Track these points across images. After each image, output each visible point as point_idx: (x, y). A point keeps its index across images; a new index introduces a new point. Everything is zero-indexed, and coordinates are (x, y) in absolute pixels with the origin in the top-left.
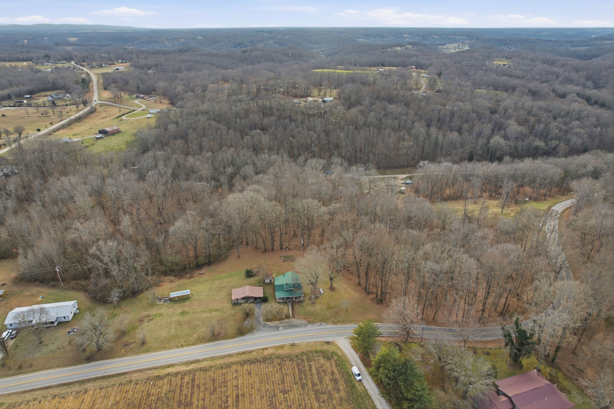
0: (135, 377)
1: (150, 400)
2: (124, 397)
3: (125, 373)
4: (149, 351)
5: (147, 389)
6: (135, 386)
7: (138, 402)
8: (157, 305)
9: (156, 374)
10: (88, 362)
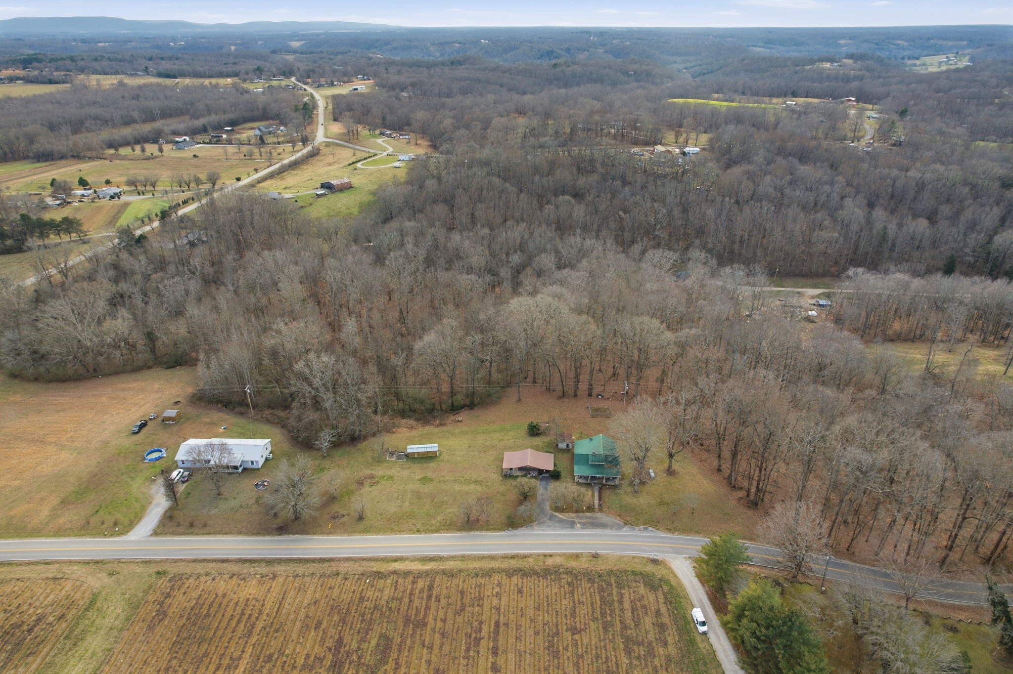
0: (344, 567)
1: (364, 606)
2: (327, 596)
3: (331, 560)
4: (368, 532)
5: (360, 589)
6: (343, 582)
7: (346, 606)
8: (386, 461)
9: (375, 569)
10: (280, 534)
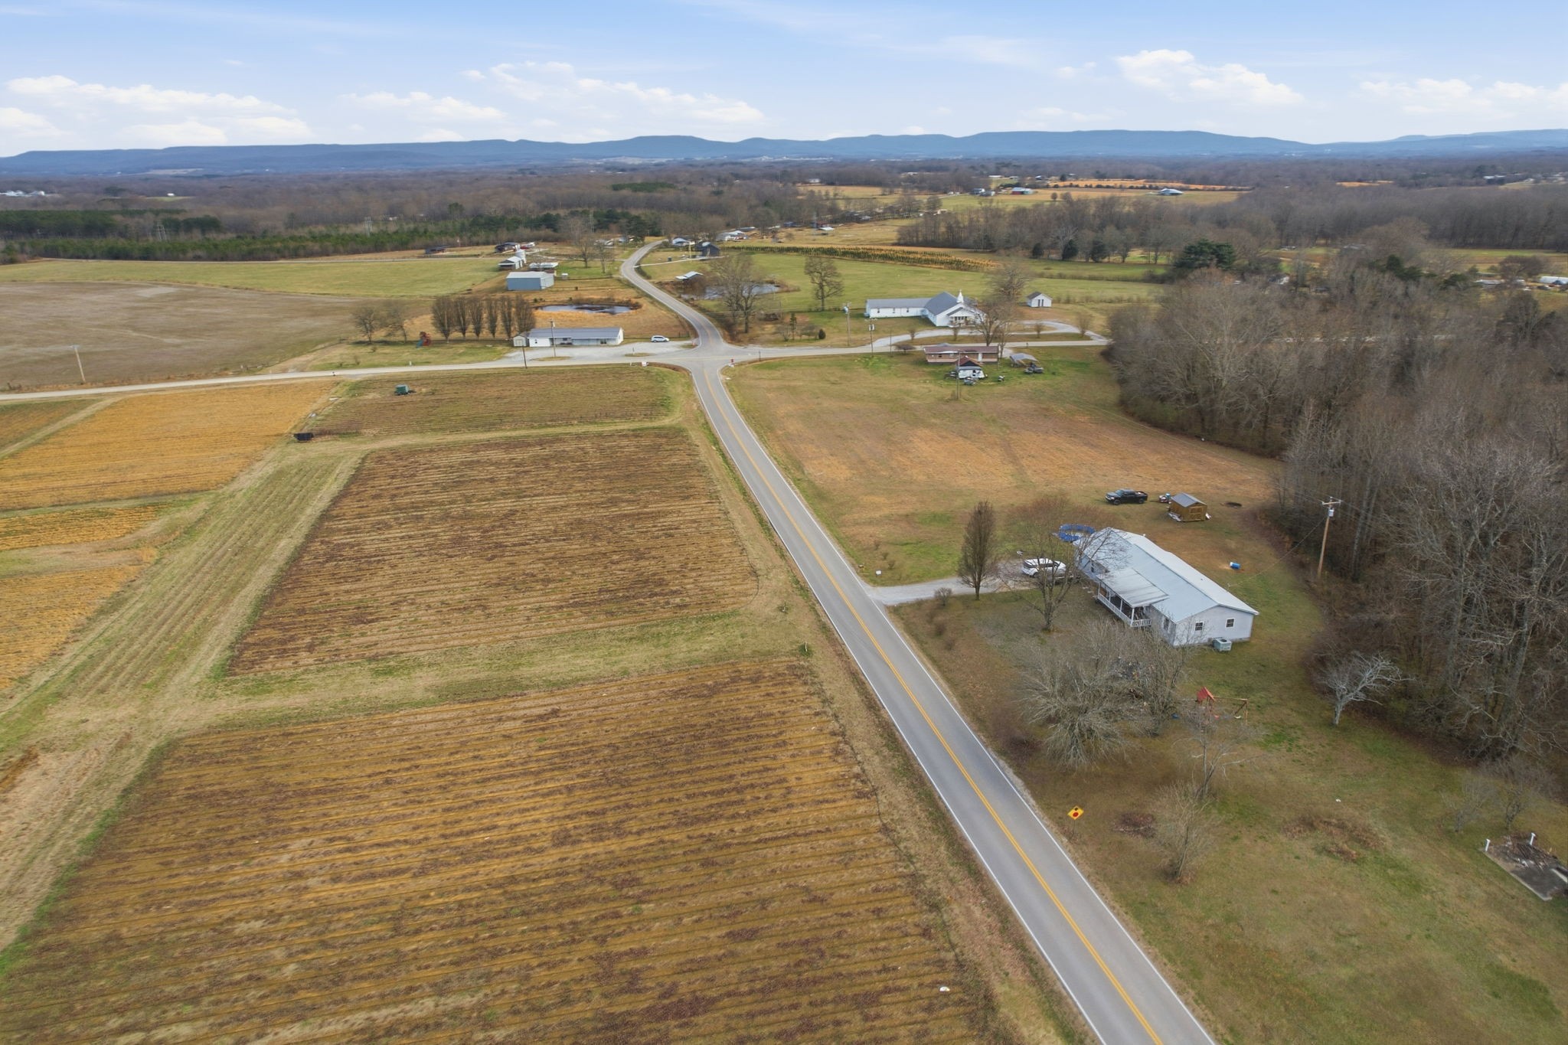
0: (966, 913)
1: (840, 1016)
2: (849, 914)
3: (976, 873)
4: (1138, 916)
5: (904, 982)
6: (912, 930)
7: (825, 973)
8: (1474, 850)
9: (999, 989)
